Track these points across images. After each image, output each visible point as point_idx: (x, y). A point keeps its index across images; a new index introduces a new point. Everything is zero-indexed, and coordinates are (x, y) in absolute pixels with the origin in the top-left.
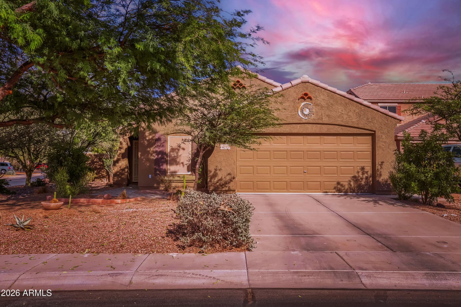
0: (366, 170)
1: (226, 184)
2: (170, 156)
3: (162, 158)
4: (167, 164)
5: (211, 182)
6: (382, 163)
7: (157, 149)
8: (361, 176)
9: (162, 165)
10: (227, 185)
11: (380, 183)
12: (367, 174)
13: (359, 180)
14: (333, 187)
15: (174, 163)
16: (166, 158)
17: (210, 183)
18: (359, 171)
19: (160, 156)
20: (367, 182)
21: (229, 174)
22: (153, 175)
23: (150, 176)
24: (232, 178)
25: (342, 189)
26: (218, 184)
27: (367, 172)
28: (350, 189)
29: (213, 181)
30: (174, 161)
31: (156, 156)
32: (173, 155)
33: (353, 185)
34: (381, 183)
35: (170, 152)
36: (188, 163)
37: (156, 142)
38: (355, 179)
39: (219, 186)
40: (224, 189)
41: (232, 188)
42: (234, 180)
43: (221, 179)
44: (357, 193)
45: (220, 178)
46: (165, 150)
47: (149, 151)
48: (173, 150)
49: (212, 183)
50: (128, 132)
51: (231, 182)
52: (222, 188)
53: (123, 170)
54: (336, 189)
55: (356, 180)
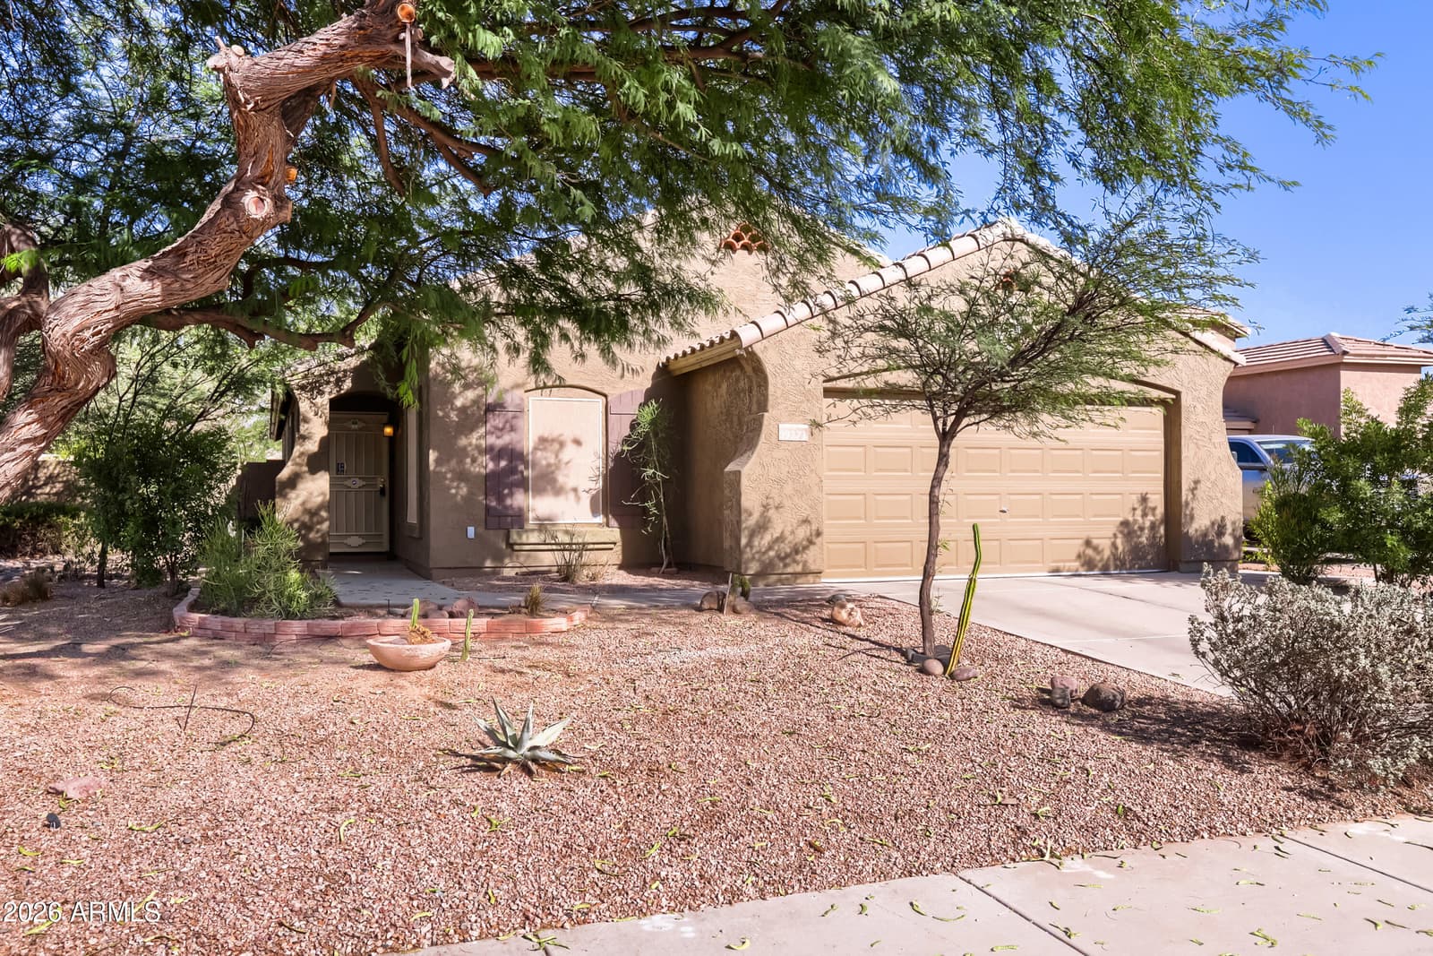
0: (1151, 504)
1: (797, 552)
2: (534, 465)
3: (512, 470)
4: (526, 490)
5: (752, 547)
6: (1197, 482)
7: (491, 440)
8: (1140, 519)
9: (511, 494)
10: (798, 557)
11: (1190, 538)
12: (1154, 515)
13: (1135, 532)
14: (1074, 556)
15: (549, 488)
16: (522, 472)
17: (748, 549)
18: (1136, 506)
19: (503, 463)
20: (1154, 537)
21: (806, 521)
22: (481, 530)
23: (471, 531)
24: (814, 533)
25: (1095, 559)
26: (772, 553)
27: (1154, 509)
28: (1115, 559)
29: (756, 543)
30: (547, 482)
31: (491, 466)
32: (544, 462)
33: (1120, 548)
34: (1194, 540)
35: (535, 449)
36: (592, 485)
37: (490, 416)
38: (1126, 531)
39: (776, 560)
40: (789, 570)
41: (813, 567)
42: (818, 541)
43: (780, 539)
44: (1130, 569)
45: (776, 535)
46: (519, 442)
47: (464, 449)
48: (543, 441)
49: (754, 551)
50: (328, 383)
51: (812, 547)
52: (786, 566)
53: (313, 513)
54: (1082, 560)
55: (1129, 533)
